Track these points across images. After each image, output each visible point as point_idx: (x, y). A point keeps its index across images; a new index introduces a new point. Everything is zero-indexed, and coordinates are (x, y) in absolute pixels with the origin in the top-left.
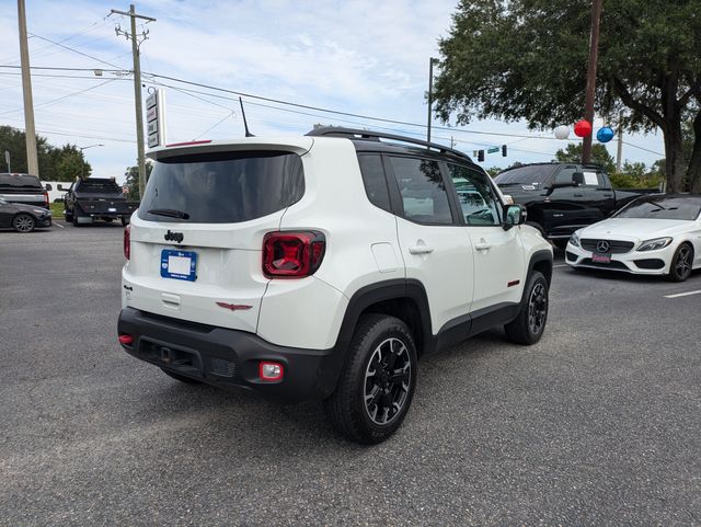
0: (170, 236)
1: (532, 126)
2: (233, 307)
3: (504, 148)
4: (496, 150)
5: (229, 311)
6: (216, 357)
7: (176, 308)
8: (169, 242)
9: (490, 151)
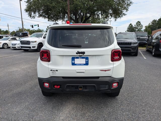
0: (78, 53)
1: (49, 20)
2: (105, 71)
3: (38, 25)
4: (36, 25)
5: (104, 72)
6: (102, 85)
7: (83, 74)
8: (79, 55)
9: (35, 25)
